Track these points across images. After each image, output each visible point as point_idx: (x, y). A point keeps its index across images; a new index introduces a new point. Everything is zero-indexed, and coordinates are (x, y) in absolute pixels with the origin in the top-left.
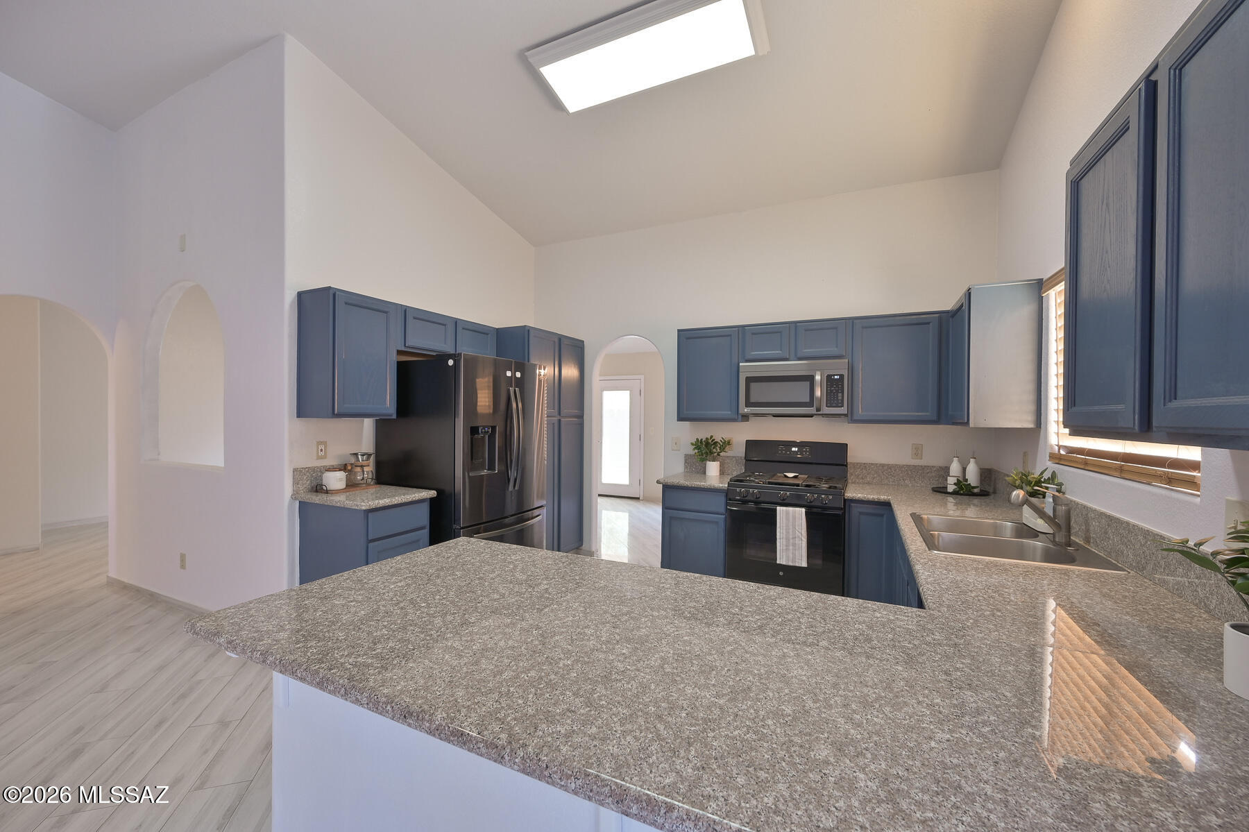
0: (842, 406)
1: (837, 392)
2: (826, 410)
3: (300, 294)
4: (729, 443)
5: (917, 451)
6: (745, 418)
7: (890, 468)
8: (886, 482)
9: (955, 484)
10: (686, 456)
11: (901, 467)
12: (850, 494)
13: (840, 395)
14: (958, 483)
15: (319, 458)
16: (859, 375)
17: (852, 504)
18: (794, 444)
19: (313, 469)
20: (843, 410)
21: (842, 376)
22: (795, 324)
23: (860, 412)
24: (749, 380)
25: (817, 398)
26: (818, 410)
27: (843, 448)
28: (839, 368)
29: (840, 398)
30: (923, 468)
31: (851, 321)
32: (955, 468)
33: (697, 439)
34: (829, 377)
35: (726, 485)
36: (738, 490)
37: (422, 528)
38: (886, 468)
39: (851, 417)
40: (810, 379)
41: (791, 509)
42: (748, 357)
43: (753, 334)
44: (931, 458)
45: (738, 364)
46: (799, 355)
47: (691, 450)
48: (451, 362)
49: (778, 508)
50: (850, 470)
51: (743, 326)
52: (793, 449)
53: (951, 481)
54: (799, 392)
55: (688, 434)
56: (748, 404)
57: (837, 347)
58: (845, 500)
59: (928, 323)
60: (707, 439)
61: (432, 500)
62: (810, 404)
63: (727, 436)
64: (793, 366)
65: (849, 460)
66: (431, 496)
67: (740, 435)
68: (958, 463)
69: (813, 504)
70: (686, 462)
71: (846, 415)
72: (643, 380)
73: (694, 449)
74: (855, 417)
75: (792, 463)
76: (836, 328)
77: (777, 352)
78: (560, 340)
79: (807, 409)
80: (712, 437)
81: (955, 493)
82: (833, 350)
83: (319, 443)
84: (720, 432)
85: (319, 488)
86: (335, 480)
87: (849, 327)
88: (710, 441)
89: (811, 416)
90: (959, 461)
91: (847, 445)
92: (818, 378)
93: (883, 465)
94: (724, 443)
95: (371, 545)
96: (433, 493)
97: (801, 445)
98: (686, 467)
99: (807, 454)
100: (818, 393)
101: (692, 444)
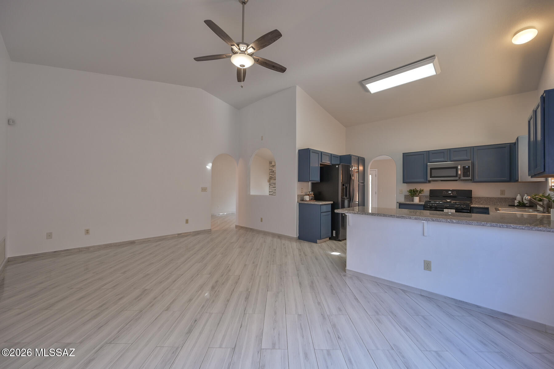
0: (469, 176)
1: (467, 172)
2: (463, 178)
3: (299, 150)
4: (423, 191)
5: (503, 192)
6: (430, 182)
7: (491, 199)
8: (489, 203)
9: (518, 203)
10: (405, 195)
11: (495, 198)
12: (472, 206)
13: (468, 173)
14: (519, 202)
15: (302, 192)
16: (476, 167)
17: (474, 209)
18: (450, 190)
19: (301, 195)
20: (470, 178)
21: (469, 167)
22: (450, 150)
23: (477, 178)
24: (431, 169)
25: (459, 174)
26: (459, 178)
27: (470, 192)
28: (468, 164)
29: (468, 174)
30: (505, 198)
31: (473, 148)
32: (519, 197)
33: (410, 190)
34: (464, 167)
35: (424, 203)
36: (428, 204)
37: (330, 212)
38: (489, 199)
39: (473, 180)
40: (456, 168)
41: (449, 210)
42: (430, 161)
43: (433, 153)
44: (508, 195)
45: (427, 164)
46: (452, 160)
47: (408, 194)
48: (337, 166)
49: (444, 210)
50: (473, 200)
51: (429, 151)
52: (449, 192)
53: (516, 202)
54: (452, 172)
55: (406, 188)
56: (431, 177)
57: (467, 157)
58: (471, 207)
59: (505, 147)
60: (414, 189)
61: (332, 204)
62: (456, 176)
63: (422, 189)
64: (449, 164)
65: (472, 196)
66: (331, 203)
67: (427, 188)
68: (520, 196)
69: (458, 208)
70: (405, 198)
71: (471, 180)
72: (377, 171)
73: (409, 193)
74: (475, 180)
75: (449, 197)
76: (466, 150)
77: (443, 159)
78: (358, 158)
79: (456, 178)
80: (415, 189)
81: (517, 206)
82: (465, 158)
83: (302, 189)
84: (419, 187)
85: (303, 200)
86: (307, 198)
87: (472, 150)
88: (415, 190)
89: (456, 180)
90: (520, 195)
91: (472, 190)
92: (459, 167)
93: (488, 198)
94: (421, 190)
95: (322, 214)
96: (332, 202)
97: (452, 191)
98: (405, 199)
99: (455, 194)
100: (459, 172)
101: (408, 191)
